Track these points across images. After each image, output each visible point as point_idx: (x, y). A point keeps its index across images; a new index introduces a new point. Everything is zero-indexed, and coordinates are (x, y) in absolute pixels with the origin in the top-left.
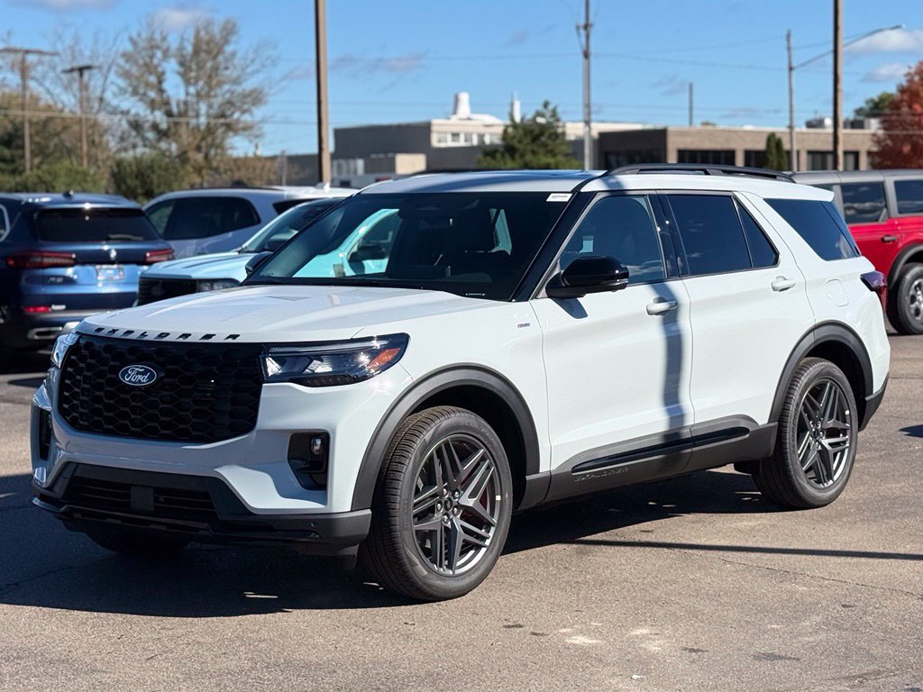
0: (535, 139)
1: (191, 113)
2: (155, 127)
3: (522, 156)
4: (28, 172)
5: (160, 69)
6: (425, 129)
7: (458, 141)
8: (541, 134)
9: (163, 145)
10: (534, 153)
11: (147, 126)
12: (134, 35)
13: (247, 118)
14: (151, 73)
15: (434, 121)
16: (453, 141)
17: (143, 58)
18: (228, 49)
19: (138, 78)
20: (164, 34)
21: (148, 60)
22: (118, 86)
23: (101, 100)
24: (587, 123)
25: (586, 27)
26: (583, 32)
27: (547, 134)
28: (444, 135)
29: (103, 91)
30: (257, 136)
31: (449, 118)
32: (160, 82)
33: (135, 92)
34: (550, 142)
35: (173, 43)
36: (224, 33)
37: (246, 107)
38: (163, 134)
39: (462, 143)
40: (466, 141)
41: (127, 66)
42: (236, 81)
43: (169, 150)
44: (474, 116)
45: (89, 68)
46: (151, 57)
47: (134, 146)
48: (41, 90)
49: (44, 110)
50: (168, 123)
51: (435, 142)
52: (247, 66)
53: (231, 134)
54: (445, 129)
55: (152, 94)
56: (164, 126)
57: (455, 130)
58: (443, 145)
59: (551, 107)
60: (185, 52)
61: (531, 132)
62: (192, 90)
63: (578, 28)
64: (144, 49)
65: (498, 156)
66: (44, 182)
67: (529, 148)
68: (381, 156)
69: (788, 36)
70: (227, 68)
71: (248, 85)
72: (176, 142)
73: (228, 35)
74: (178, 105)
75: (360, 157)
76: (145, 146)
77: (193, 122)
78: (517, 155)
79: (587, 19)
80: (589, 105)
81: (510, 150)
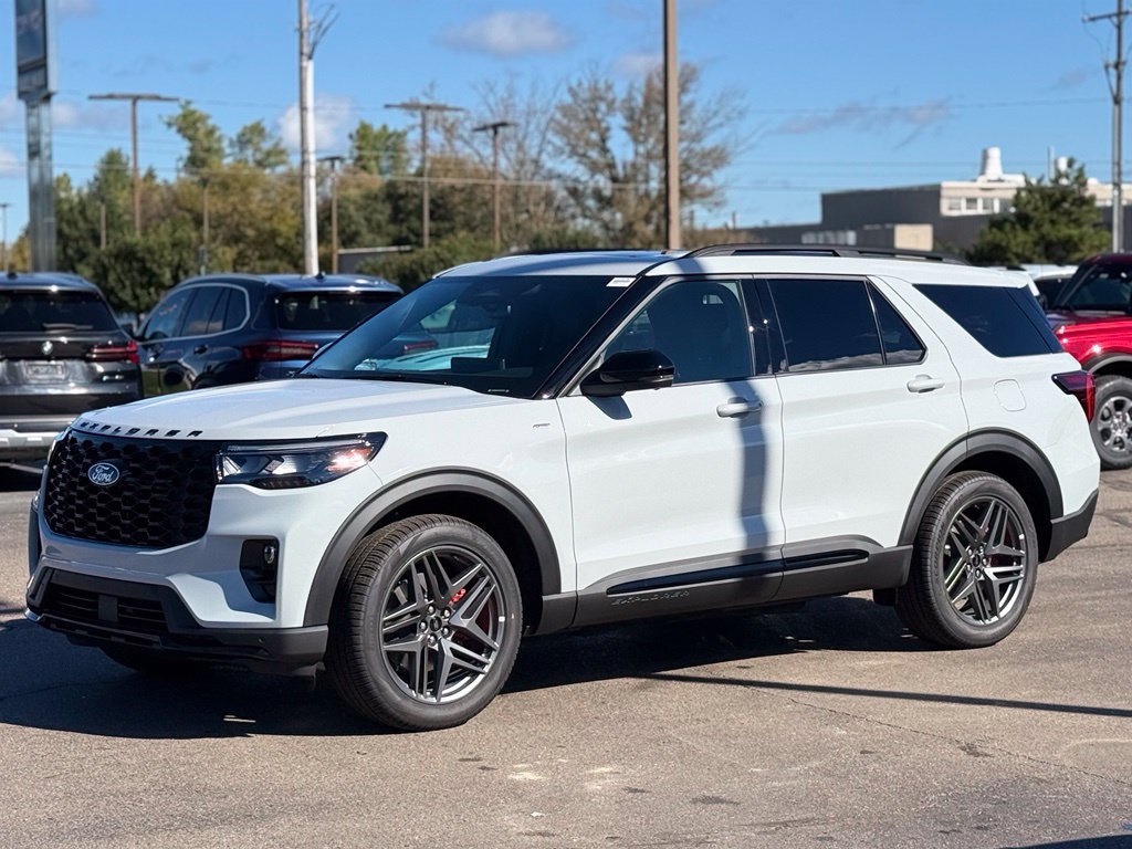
0: (1055, 205)
1: (640, 177)
2: (598, 194)
3: (1038, 227)
4: (426, 249)
5: (604, 125)
6: (932, 195)
7: (976, 208)
8: (1064, 199)
9: (606, 215)
10: (1053, 222)
11: (589, 191)
12: (574, 83)
13: (707, 182)
14: (592, 129)
15: (945, 184)
16: (968, 208)
17: (584, 111)
18: (685, 99)
19: (577, 137)
20: (610, 82)
21: (590, 114)
22: (554, 145)
23: (536, 162)
24: (1117, 185)
25: (1117, 65)
26: (1113, 72)
27: (1070, 200)
28: (957, 201)
29: (540, 153)
30: (717, 204)
31: (975, 181)
32: (604, 140)
33: (573, 152)
34: (1074, 209)
35: (620, 92)
36: (682, 80)
37: (705, 169)
38: (605, 202)
39: (979, 210)
40: (985, 208)
41: (565, 121)
42: (697, 138)
43: (613, 221)
44: (1006, 177)
45: (504, 124)
46: (595, 111)
47: (573, 217)
48: (468, 150)
49: (471, 177)
50: (613, 190)
51: (946, 210)
52: (709, 119)
53: (687, 201)
54: (959, 193)
55: (594, 154)
56: (607, 193)
57: (972, 194)
58: (955, 213)
59: (1076, 166)
60: (633, 104)
61: (1050, 196)
62: (642, 149)
63: (1107, 67)
64: (585, 101)
65: (1008, 227)
66: (442, 260)
67: (1047, 216)
68: (877, 227)
70: (682, 122)
71: (709, 143)
72: (620, 210)
73: (686, 81)
74: (624, 167)
75: (852, 229)
76: (585, 217)
77: (642, 188)
78: (1032, 226)
79: (1119, 55)
80: (1119, 164)
81: (1023, 220)
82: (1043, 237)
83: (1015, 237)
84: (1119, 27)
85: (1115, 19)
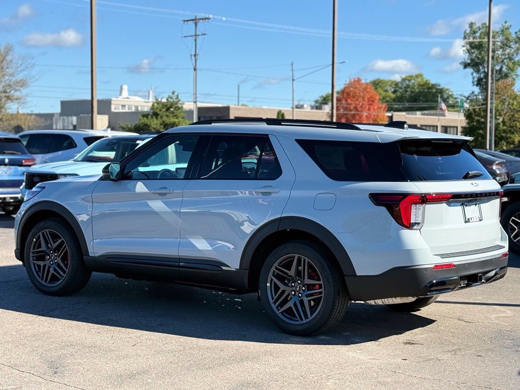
0: (168, 109)
3: (161, 118)
6: (108, 102)
7: (125, 109)
8: (171, 107)
10: (167, 116)
13: (17, 94)
15: (113, 99)
16: (122, 109)
18: (9, 58)
24: (195, 102)
25: (195, 55)
26: (193, 57)
27: (174, 107)
28: (118, 106)
30: (23, 103)
31: (117, 98)
34: (175, 111)
36: (6, 50)
37: (17, 88)
39: (127, 110)
40: (129, 109)
42: (12, 75)
44: (131, 97)
51: (113, 109)
52: (18, 68)
53: (9, 101)
54: (119, 103)
57: (123, 103)
58: (117, 111)
59: (176, 94)
61: (166, 106)
63: (191, 56)
65: (150, 117)
67: (165, 113)
68: (86, 115)
69: (292, 64)
70: (8, 68)
71: (19, 77)
73: (8, 51)
75: (75, 116)
78: (159, 117)
79: (196, 51)
80: (196, 94)
81: (156, 114)
82: (164, 122)
83: (153, 121)
84: (196, 40)
85: (194, 37)
